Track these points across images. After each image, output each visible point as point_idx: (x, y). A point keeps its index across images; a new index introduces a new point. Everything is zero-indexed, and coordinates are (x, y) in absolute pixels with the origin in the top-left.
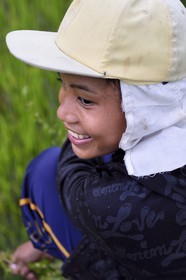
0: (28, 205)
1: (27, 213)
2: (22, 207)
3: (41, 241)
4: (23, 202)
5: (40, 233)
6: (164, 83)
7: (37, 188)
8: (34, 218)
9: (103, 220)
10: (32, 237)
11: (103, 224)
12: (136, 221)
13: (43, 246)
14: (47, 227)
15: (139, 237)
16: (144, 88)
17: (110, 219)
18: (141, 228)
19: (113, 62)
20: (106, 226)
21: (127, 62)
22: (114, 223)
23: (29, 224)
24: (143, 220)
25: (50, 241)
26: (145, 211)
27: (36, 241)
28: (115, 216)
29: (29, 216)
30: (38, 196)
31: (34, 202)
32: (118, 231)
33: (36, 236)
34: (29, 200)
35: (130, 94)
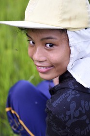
0: (10, 111)
1: (10, 115)
2: (7, 112)
3: (18, 129)
4: (7, 109)
5: (17, 125)
6: (86, 29)
7: (15, 103)
8: (14, 118)
9: (65, 115)
10: (13, 128)
11: (66, 117)
12: (80, 109)
13: (19, 132)
14: (21, 122)
15: (84, 117)
16: (78, 32)
17: (68, 113)
18: (84, 112)
19: (64, 20)
20: (67, 118)
21: (70, 19)
22: (71, 114)
23: (11, 121)
24: (83, 107)
25: (22, 129)
26: (83, 102)
27: (15, 129)
28: (70, 110)
29: (11, 117)
30: (16, 106)
31: (13, 109)
32: (74, 117)
33: (15, 127)
34: (11, 108)
35: (72, 37)
